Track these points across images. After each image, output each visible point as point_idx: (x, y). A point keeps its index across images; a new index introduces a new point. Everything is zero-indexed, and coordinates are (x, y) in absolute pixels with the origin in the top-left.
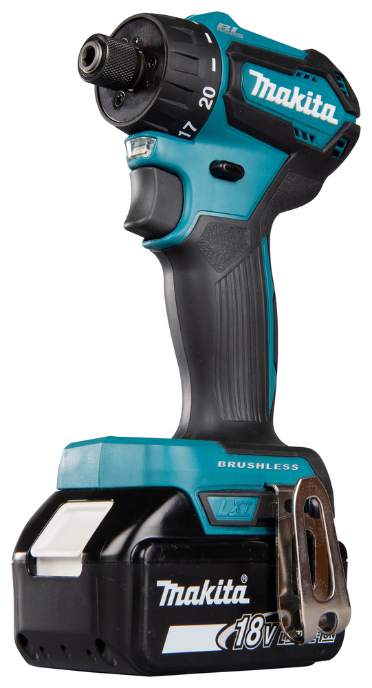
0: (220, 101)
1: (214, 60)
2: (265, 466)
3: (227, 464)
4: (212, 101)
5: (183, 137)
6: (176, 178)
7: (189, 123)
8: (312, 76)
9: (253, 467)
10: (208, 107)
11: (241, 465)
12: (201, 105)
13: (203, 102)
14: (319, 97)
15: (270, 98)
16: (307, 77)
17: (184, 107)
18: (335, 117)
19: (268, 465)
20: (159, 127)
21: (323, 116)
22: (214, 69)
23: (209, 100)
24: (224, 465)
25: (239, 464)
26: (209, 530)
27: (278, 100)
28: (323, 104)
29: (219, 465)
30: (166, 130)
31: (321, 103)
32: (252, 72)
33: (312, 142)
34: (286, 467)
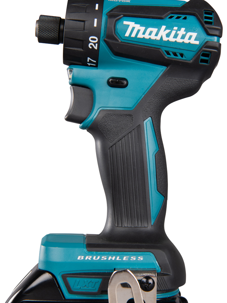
0: (102, 43)
1: (96, 20)
2: (116, 258)
3: (85, 258)
4: (97, 45)
5: (91, 66)
6: (88, 89)
7: (89, 59)
8: (183, 16)
9: (105, 259)
10: (96, 48)
11: (96, 258)
12: (91, 48)
13: (91, 46)
14: (183, 29)
15: (140, 36)
16: (178, 18)
17: (81, 50)
18: (196, 40)
19: (118, 257)
20: (76, 63)
21: (186, 41)
22: (95, 25)
23: (95, 44)
24: (82, 258)
25: (95, 257)
26: (68, 296)
27: (147, 36)
28: (186, 34)
29: (79, 259)
30: (80, 63)
31: (184, 33)
32: (125, 23)
33: (182, 57)
34: (133, 258)
